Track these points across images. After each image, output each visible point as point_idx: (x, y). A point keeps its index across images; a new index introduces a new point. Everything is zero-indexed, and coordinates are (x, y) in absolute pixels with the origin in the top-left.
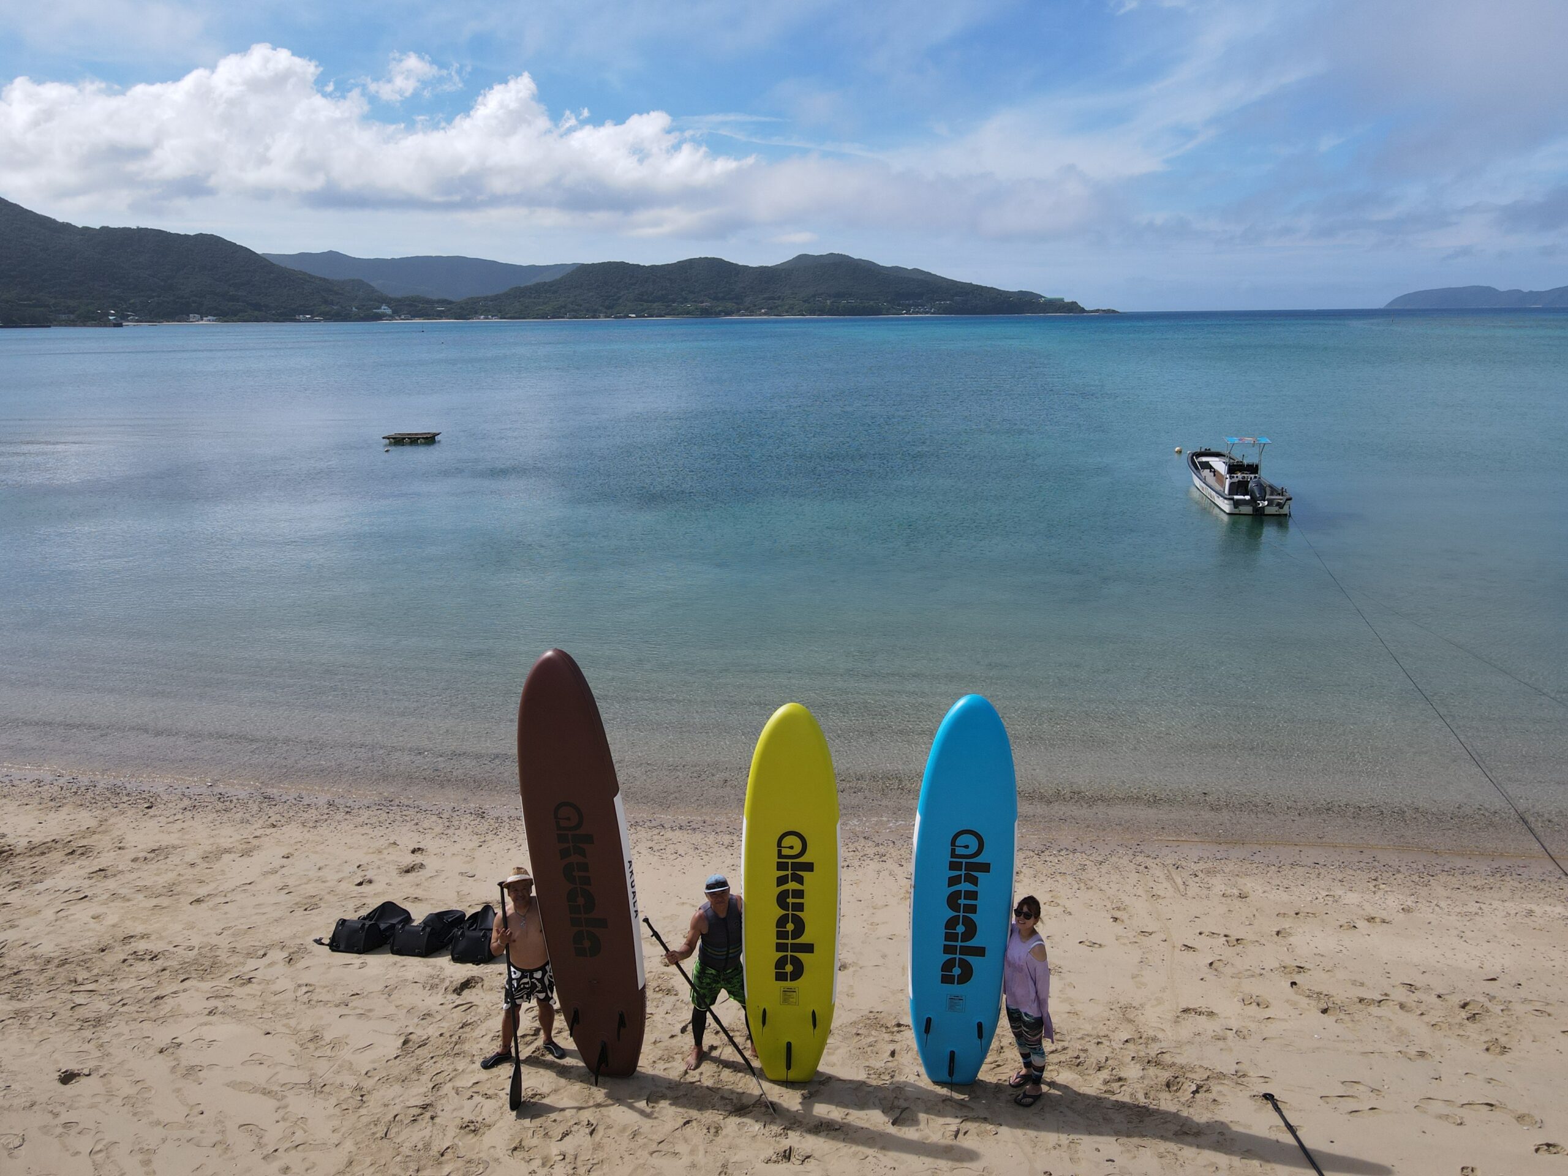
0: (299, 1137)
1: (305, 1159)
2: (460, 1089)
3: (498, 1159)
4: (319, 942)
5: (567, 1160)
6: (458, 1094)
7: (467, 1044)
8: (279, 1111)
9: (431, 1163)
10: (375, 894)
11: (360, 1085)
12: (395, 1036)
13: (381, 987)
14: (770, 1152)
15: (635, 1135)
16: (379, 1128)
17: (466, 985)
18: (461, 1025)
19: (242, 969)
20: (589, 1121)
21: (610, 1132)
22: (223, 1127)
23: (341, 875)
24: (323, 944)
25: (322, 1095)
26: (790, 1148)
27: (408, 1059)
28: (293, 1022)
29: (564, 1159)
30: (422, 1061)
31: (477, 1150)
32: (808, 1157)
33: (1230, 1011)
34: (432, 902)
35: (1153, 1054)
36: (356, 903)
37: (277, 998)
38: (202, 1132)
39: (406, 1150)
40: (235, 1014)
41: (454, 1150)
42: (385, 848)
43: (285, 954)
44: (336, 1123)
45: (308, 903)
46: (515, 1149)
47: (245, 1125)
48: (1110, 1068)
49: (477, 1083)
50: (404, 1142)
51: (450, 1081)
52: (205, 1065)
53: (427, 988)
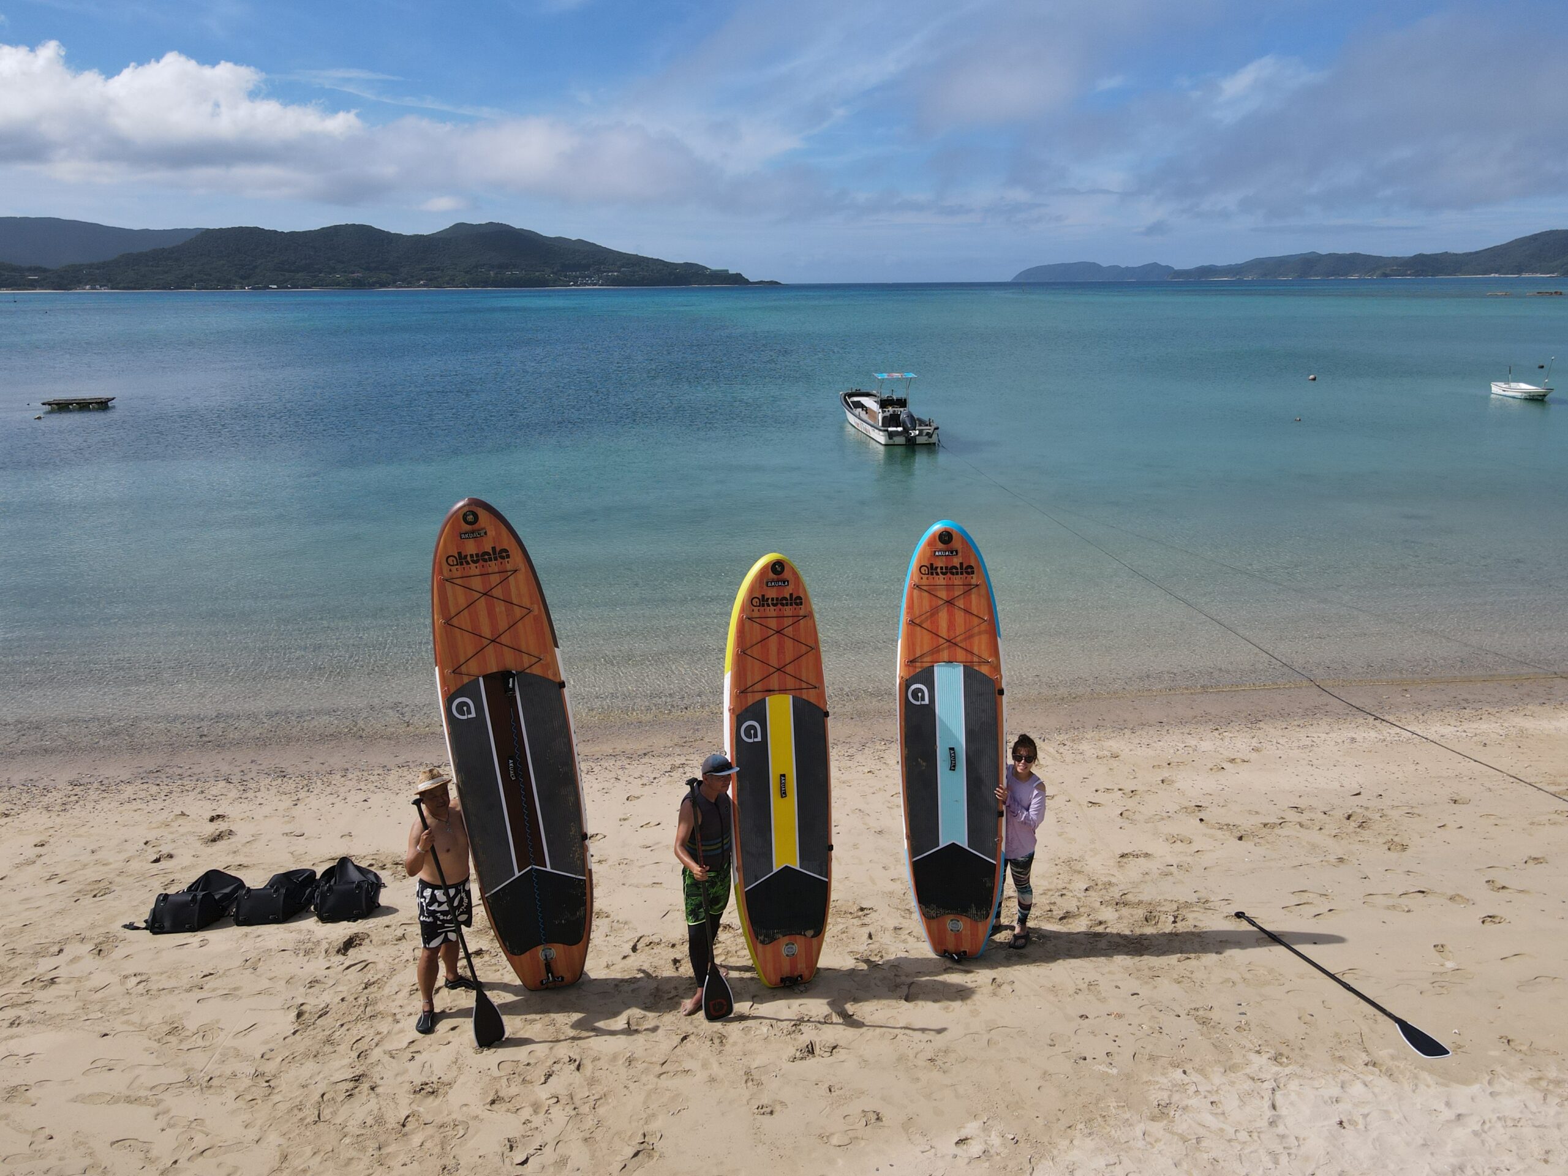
0: (201, 1141)
1: (220, 1164)
2: (394, 1052)
3: (477, 1117)
4: (131, 927)
5: (563, 1102)
6: (394, 1058)
7: (380, 1004)
8: (160, 1117)
9: (394, 1136)
10: (182, 869)
11: (260, 1070)
12: (283, 1011)
13: (239, 962)
14: (791, 1051)
15: (630, 1061)
16: (306, 1112)
17: (349, 944)
18: (364, 985)
19: (36, 971)
20: (570, 1057)
21: (599, 1064)
22: (89, 1148)
23: (125, 856)
24: (137, 928)
25: (212, 1091)
26: (811, 1042)
27: (310, 1032)
28: (135, 1018)
29: (558, 1101)
30: (331, 1031)
31: (446, 1112)
32: (834, 1048)
33: (1163, 852)
34: (263, 866)
35: (1117, 896)
36: (162, 881)
37: (99, 995)
38: (60, 1159)
39: (353, 1128)
40: (47, 1020)
41: (416, 1117)
42: (172, 821)
43: (90, 946)
44: (246, 1117)
45: (94, 889)
46: (493, 1102)
47: (118, 1141)
48: (1086, 915)
49: (413, 1042)
50: (346, 1121)
51: (376, 1046)
52: (32, 1083)
53: (301, 955)
